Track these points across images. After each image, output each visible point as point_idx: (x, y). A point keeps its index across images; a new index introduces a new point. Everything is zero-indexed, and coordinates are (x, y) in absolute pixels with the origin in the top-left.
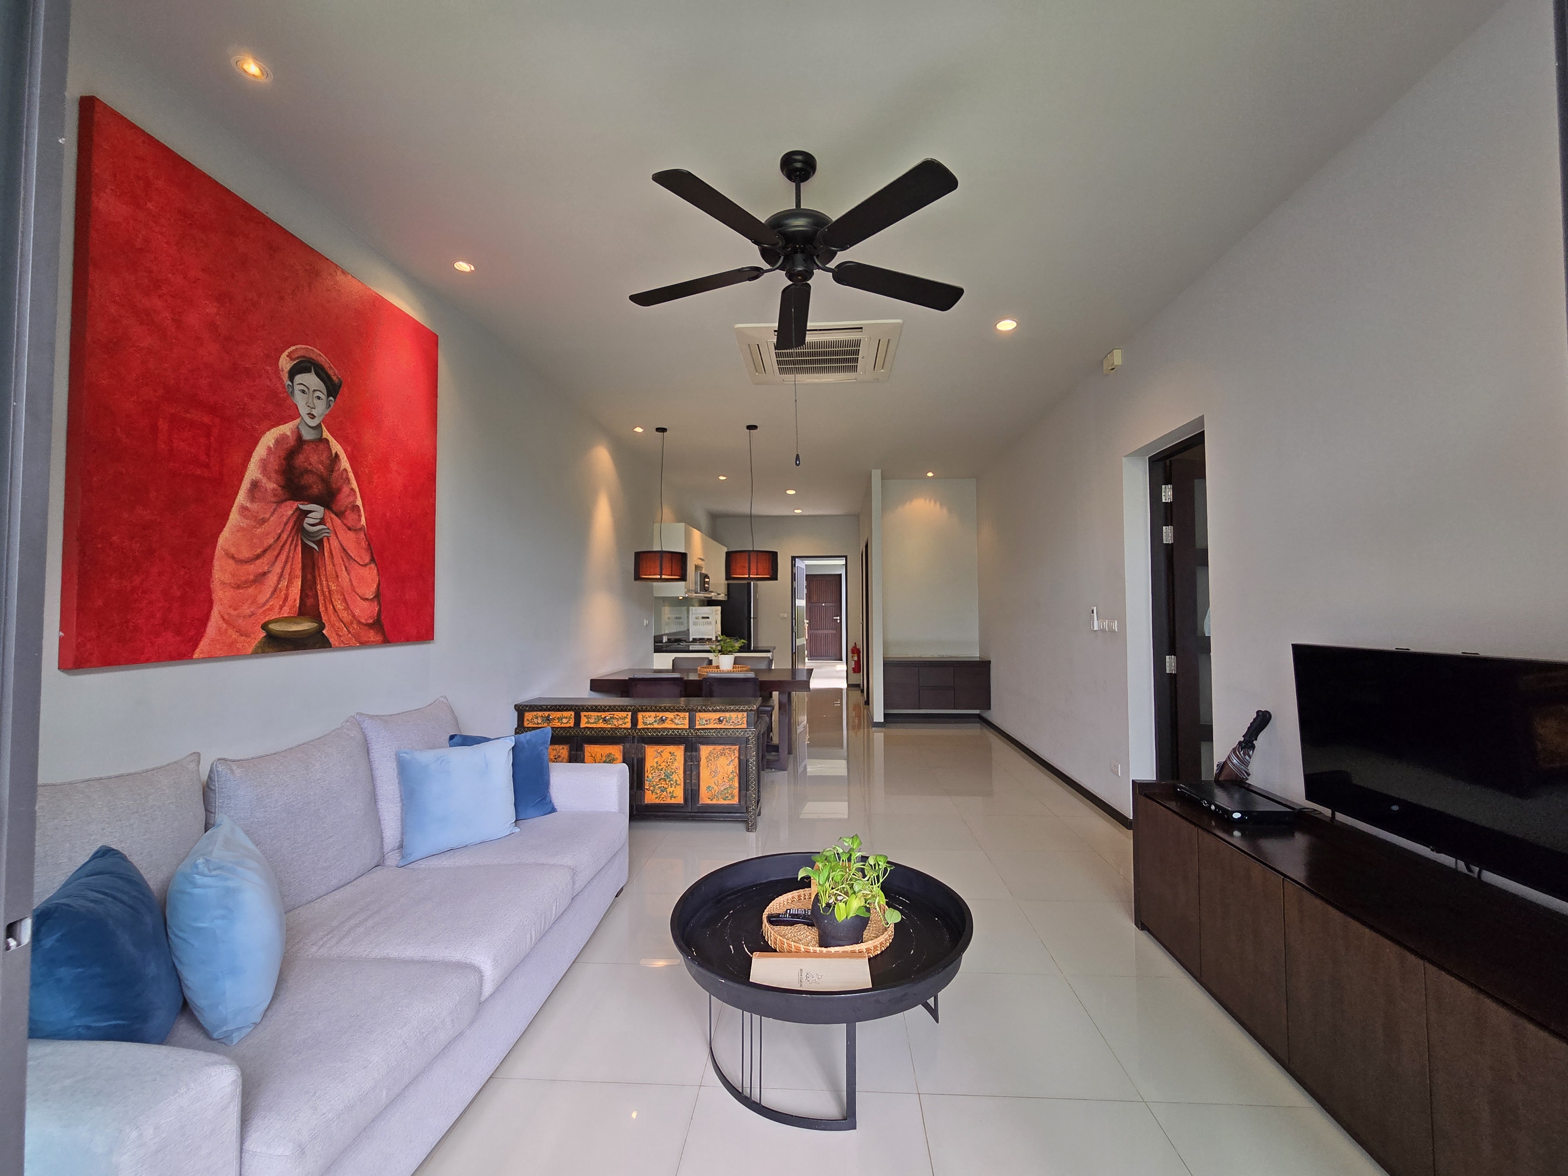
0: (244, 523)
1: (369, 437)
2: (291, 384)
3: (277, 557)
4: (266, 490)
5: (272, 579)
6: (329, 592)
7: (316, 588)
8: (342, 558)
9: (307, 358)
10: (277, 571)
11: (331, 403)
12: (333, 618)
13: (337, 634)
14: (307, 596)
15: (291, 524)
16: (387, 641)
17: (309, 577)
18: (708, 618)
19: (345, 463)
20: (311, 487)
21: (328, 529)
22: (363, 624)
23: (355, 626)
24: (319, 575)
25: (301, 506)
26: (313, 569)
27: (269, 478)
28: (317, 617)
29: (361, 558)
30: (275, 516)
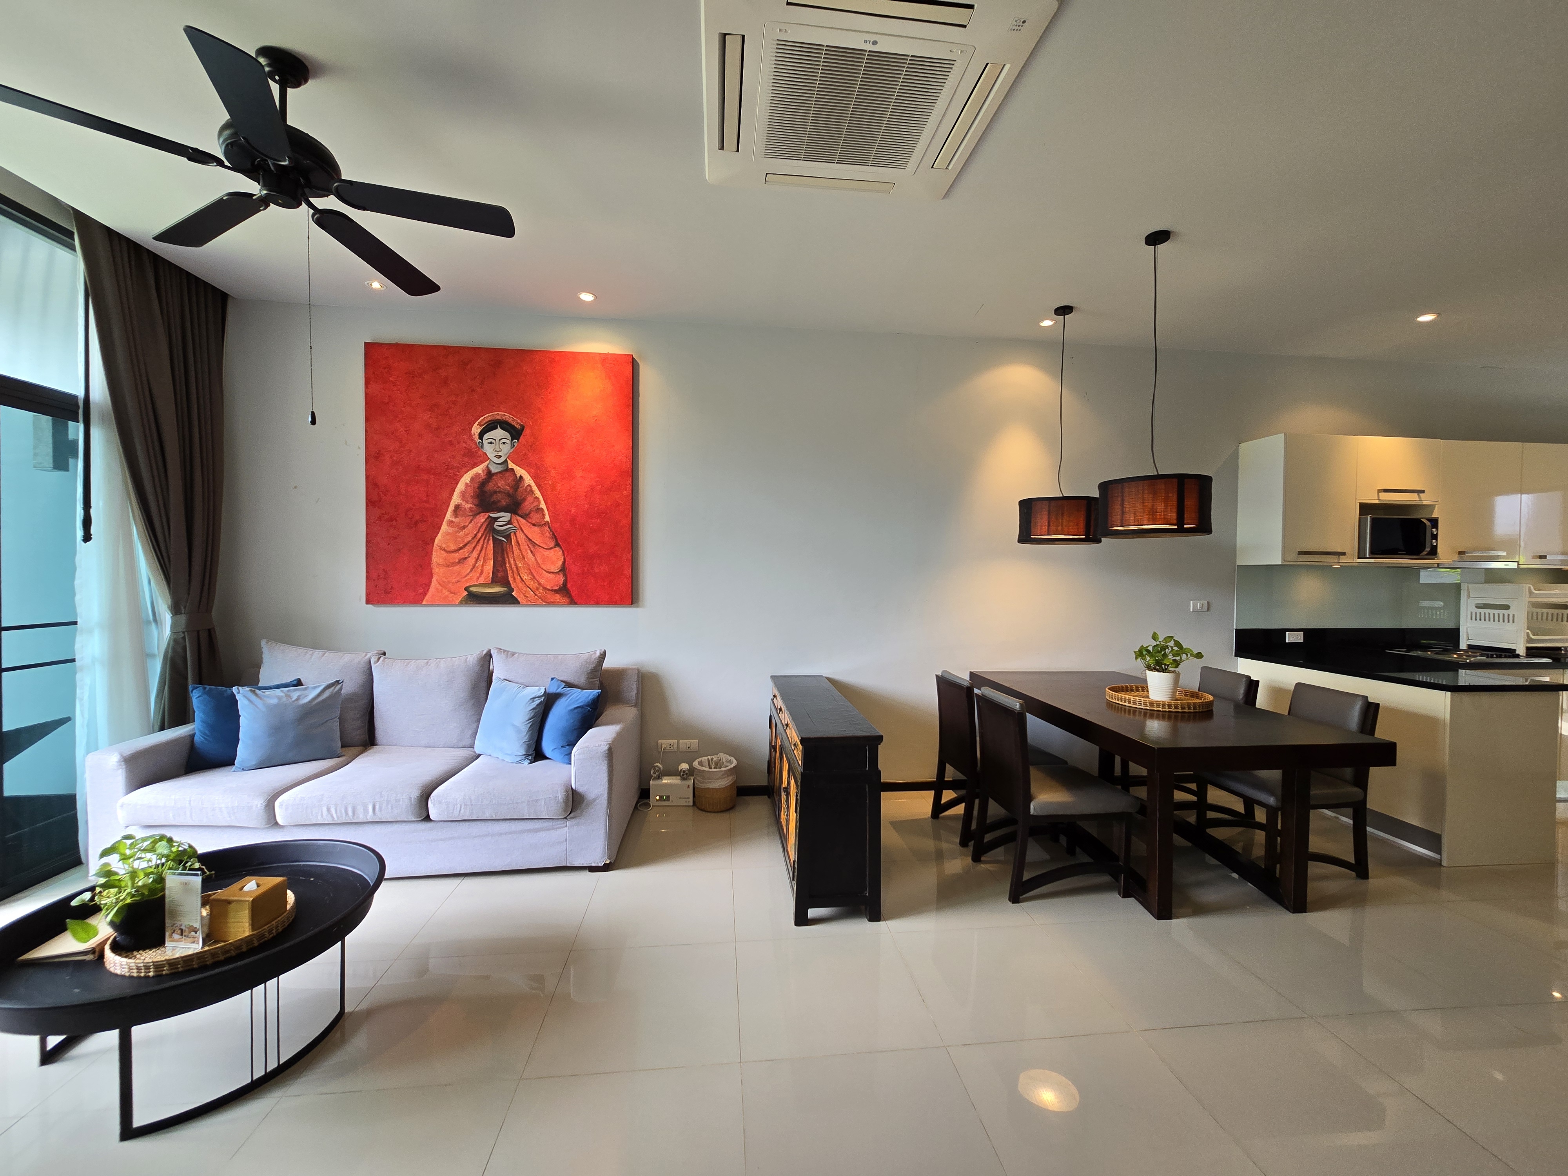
0: (451, 530)
1: (551, 458)
2: (481, 441)
3: (474, 548)
4: (465, 509)
5: (471, 561)
6: (517, 568)
7: (505, 566)
8: (528, 545)
9: (493, 420)
10: (475, 556)
11: (515, 444)
12: (520, 585)
13: (525, 596)
14: (498, 571)
15: (484, 527)
16: (573, 602)
17: (500, 559)
18: (1507, 607)
19: (528, 480)
20: (499, 501)
21: (515, 527)
22: (549, 590)
23: (541, 591)
24: (508, 558)
25: (491, 515)
26: (503, 554)
27: (467, 502)
28: (507, 584)
29: (546, 544)
30: (473, 523)
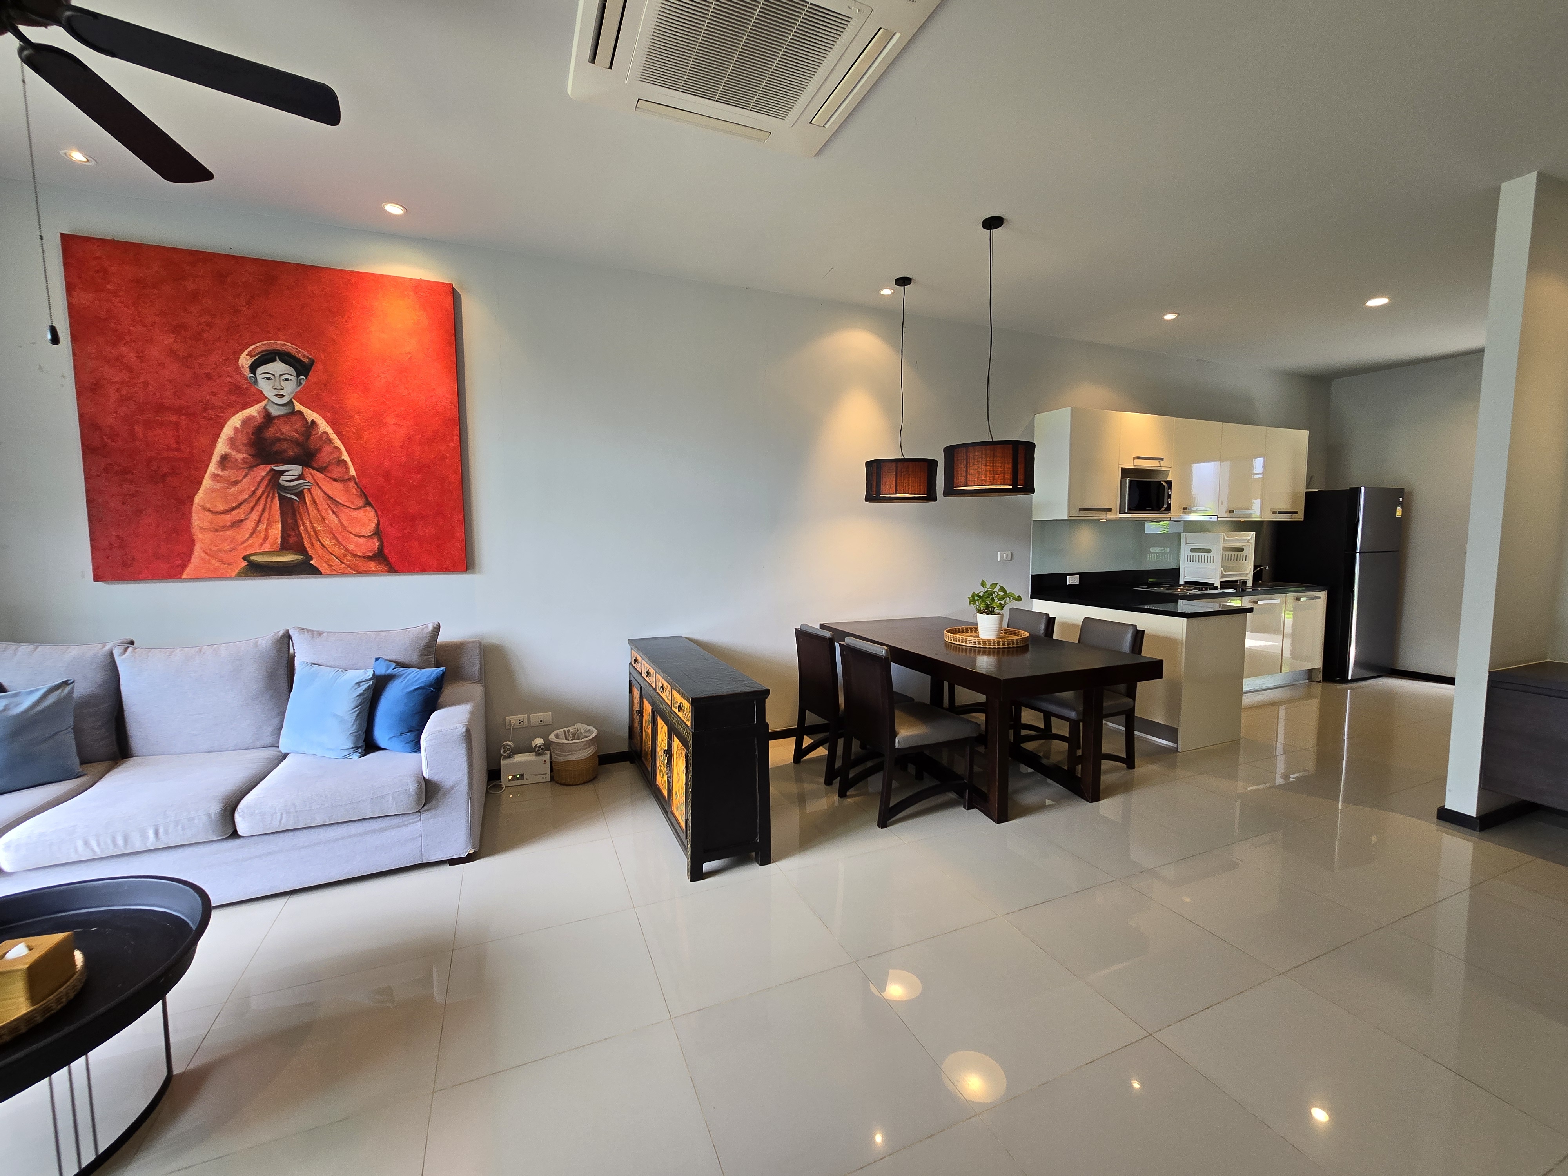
0: (218, 486)
1: (353, 400)
2: (253, 375)
3: (253, 508)
4: (236, 460)
5: (250, 524)
6: (315, 531)
7: (298, 529)
8: (328, 504)
9: (269, 350)
10: (254, 518)
11: (302, 381)
12: (321, 552)
13: (328, 565)
14: (289, 535)
15: (265, 482)
16: (392, 569)
17: (290, 521)
19: (323, 426)
20: (285, 451)
21: (309, 482)
22: (359, 557)
23: (350, 558)
24: (302, 519)
25: (275, 468)
26: (294, 515)
27: (239, 451)
28: (302, 550)
29: (353, 503)
30: (249, 477)
